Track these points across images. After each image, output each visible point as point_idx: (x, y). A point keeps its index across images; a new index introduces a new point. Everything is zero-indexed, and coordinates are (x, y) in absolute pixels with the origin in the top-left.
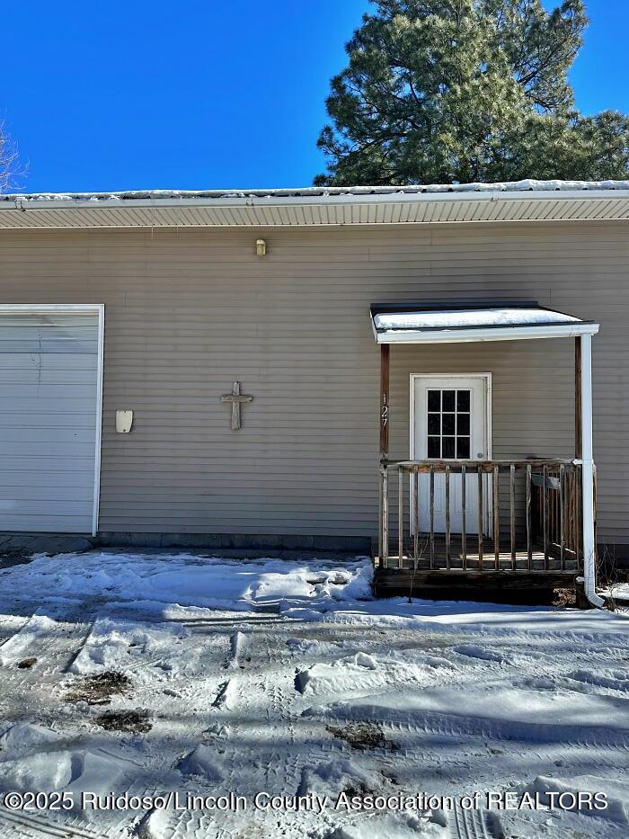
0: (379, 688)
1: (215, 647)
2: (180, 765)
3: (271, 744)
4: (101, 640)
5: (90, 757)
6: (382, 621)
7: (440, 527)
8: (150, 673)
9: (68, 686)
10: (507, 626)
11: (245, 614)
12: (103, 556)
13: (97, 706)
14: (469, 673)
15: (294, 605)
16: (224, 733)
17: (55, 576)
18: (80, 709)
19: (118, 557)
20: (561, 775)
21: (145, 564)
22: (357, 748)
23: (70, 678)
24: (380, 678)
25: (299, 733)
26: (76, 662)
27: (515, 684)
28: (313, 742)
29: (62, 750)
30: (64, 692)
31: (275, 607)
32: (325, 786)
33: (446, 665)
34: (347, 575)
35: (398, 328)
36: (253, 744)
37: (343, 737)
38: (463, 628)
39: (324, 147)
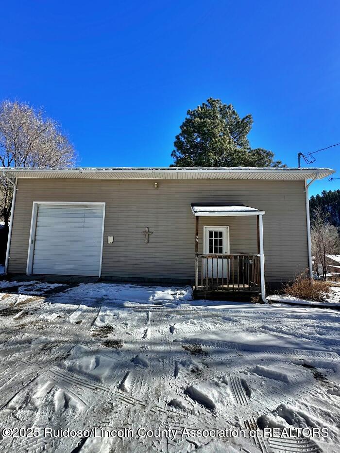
0: (198, 332)
1: (142, 317)
2: (133, 360)
3: (164, 352)
4: (104, 314)
5: (102, 358)
6: (197, 308)
7: (215, 276)
8: (121, 326)
9: (93, 331)
10: (238, 310)
11: (151, 305)
12: (103, 284)
13: (103, 338)
14: (228, 326)
15: (167, 302)
16: (147, 348)
17: (87, 291)
18: (98, 339)
19: (108, 285)
20: (264, 364)
21: (116, 287)
22: (194, 354)
23: (94, 328)
24: (198, 328)
25: (173, 348)
26: (96, 322)
27: (243, 330)
28: (178, 352)
29: (92, 355)
30: (92, 333)
31: (161, 303)
32: (184, 369)
33: (219, 324)
34: (184, 292)
35: (202, 211)
36: (158, 352)
37: (188, 350)
38: (224, 310)
39: (173, 156)
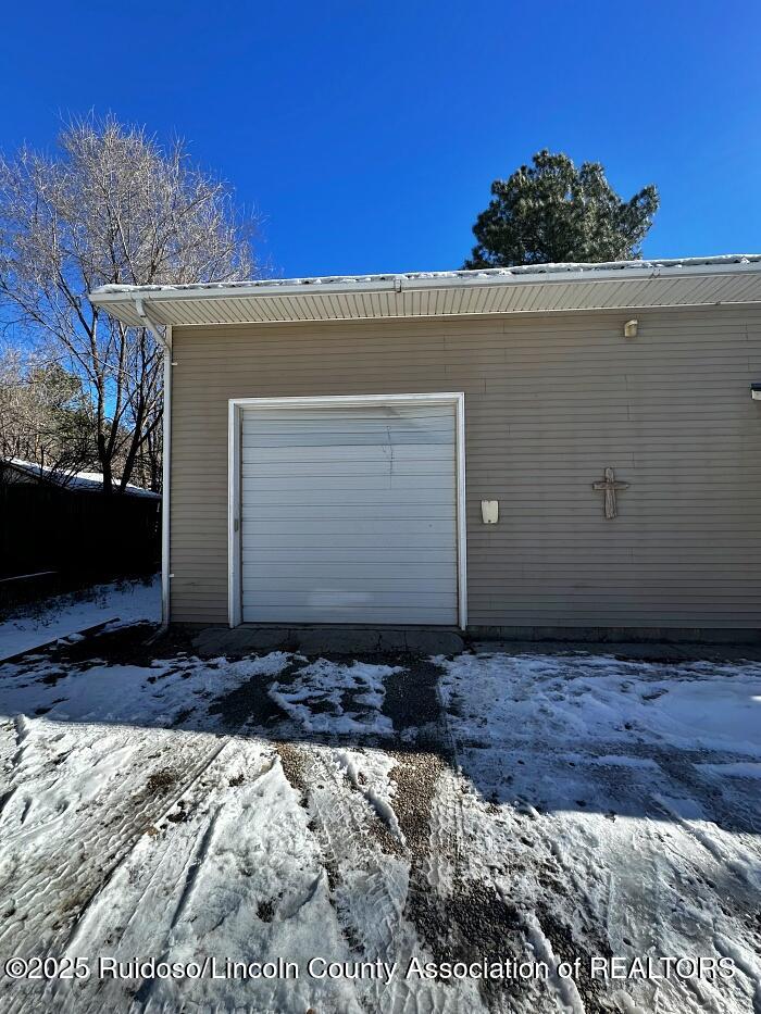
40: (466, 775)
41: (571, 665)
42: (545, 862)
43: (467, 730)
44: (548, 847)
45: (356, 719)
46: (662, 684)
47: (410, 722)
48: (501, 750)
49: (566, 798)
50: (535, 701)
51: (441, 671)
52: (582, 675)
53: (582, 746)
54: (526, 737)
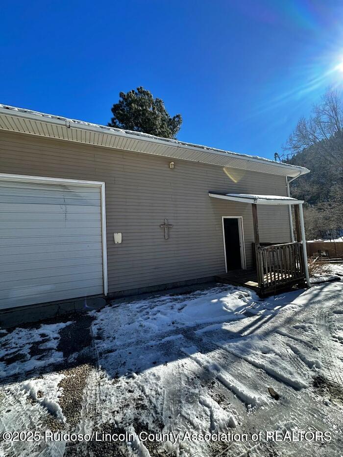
40: (103, 369)
41: (153, 302)
42: (138, 397)
43: (105, 345)
44: (140, 389)
45: (39, 359)
46: (184, 303)
47: (74, 350)
48: (121, 350)
49: (148, 363)
50: (138, 322)
51: (94, 318)
52: (157, 305)
53: (156, 337)
54: (133, 340)
